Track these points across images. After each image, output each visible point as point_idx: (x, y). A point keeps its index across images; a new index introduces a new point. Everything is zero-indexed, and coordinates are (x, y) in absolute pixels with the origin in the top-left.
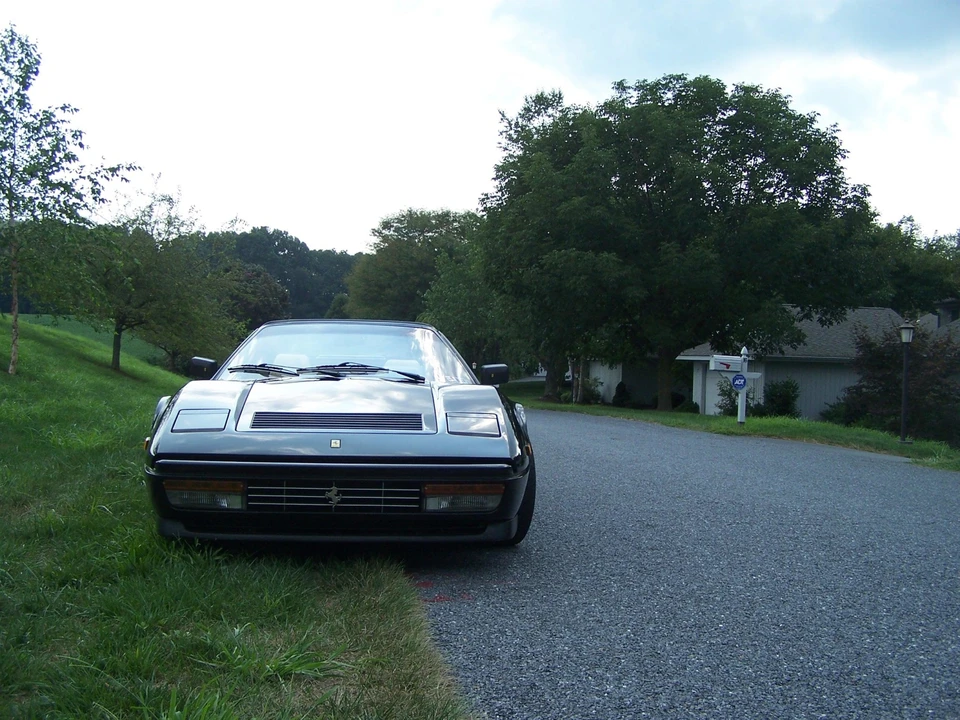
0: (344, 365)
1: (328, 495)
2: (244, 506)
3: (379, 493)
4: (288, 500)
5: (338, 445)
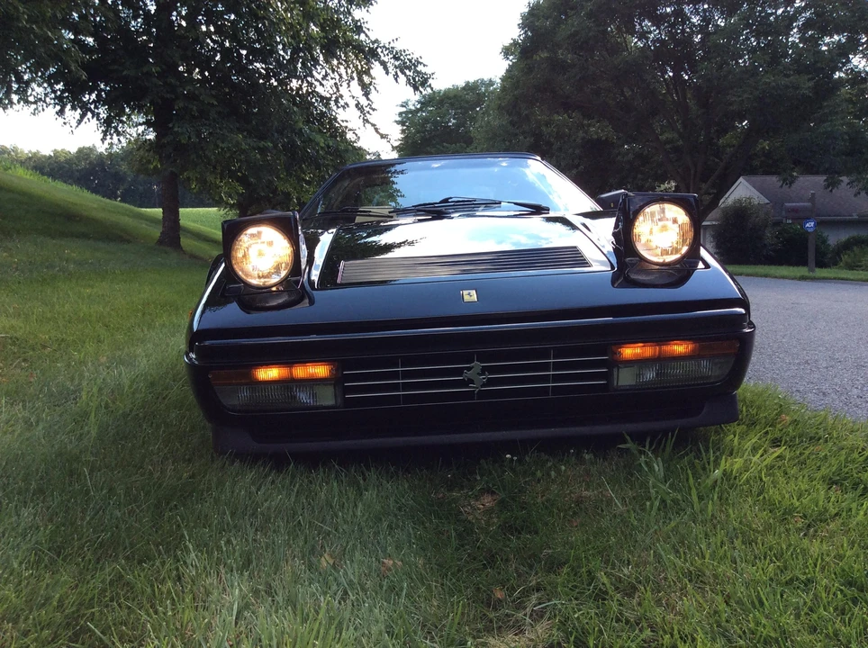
1: (468, 374)
2: (339, 400)
3: (545, 367)
4: (406, 387)
5: (475, 298)
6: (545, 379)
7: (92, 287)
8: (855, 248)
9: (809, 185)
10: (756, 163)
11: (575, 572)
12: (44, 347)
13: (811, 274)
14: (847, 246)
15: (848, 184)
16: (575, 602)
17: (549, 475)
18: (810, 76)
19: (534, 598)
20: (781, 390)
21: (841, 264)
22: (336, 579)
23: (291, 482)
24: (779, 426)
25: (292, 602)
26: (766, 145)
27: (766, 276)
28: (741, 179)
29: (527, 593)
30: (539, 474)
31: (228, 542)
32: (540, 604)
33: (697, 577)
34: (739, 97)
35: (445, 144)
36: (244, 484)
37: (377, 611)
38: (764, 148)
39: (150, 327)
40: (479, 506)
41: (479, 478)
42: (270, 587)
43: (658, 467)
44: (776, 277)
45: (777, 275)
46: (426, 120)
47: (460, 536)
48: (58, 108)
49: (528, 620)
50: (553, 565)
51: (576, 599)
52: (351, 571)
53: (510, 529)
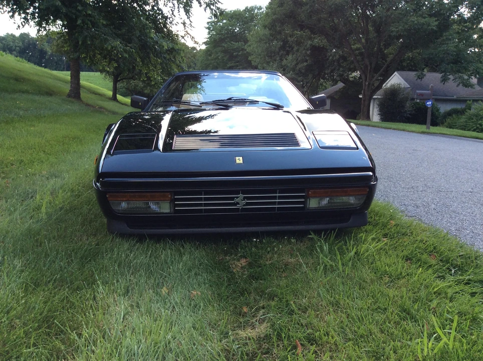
0: (230, 99)
1: (236, 200)
2: (172, 210)
3: (275, 198)
4: (206, 205)
5: (241, 162)
6: (274, 203)
7: (34, 126)
8: (454, 115)
9: (432, 78)
10: (405, 64)
11: (280, 300)
12: (12, 165)
13: (427, 131)
14: (449, 114)
15: (453, 80)
16: (279, 315)
17: (274, 249)
18: (436, 19)
19: (261, 312)
20: (396, 204)
21: (446, 124)
22: (169, 301)
23: (147, 249)
24: (388, 227)
25: (149, 312)
26: (410, 54)
27: (404, 130)
28: (396, 73)
29: (258, 310)
30: (269, 249)
31: (118, 281)
32: (264, 315)
33: (336, 305)
34: (397, 28)
35: (232, 42)
36: (123, 249)
37: (188, 317)
38: (409, 56)
39: (68, 152)
40: (239, 265)
41: (240, 250)
42: (138, 303)
43: (326, 248)
44: (408, 131)
45: (410, 130)
46: (222, 27)
47: (229, 280)
48: (11, 14)
49: (257, 323)
50: (272, 297)
51: (280, 313)
52: (176, 297)
53: (253, 277)
